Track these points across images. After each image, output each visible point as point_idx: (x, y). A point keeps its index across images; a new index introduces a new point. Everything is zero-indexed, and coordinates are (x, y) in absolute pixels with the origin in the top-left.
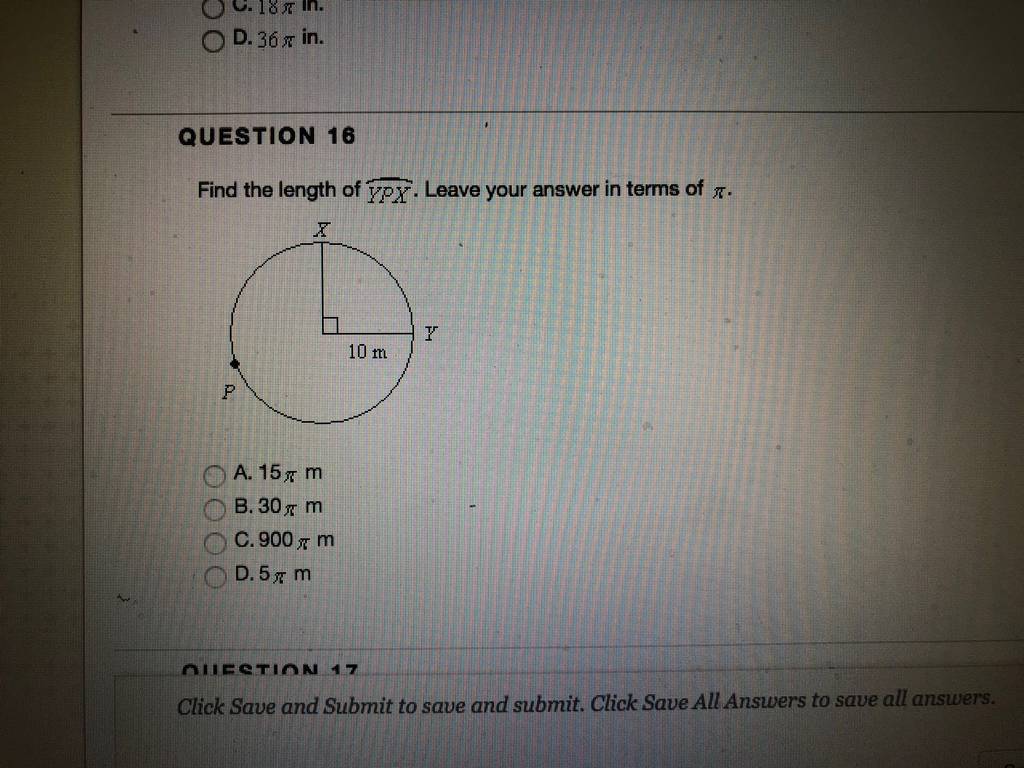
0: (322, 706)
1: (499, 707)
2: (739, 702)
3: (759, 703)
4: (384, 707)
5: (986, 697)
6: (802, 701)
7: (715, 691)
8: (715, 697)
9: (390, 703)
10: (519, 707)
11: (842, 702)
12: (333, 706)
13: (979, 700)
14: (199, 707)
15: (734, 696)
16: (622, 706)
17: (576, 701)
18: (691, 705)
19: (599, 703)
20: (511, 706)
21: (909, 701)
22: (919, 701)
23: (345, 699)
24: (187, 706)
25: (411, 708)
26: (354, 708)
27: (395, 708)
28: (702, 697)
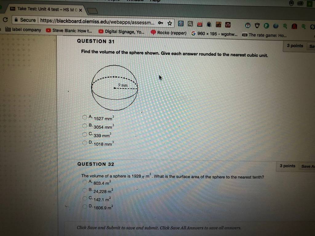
0: (106, 227)
1: (142, 228)
2: (190, 228)
3: (193, 228)
4: (118, 228)
5: (240, 228)
6: (203, 228)
7: (185, 226)
8: (185, 227)
9: (120, 227)
10: (146, 228)
11: (210, 228)
12: (108, 228)
13: (238, 228)
14: (81, 227)
16: (166, 228)
17: (157, 227)
18: (180, 228)
19: (162, 228)
20: (144, 228)
21: (224, 228)
22: (226, 228)
23: (110, 226)
24: (79, 228)
25: (124, 228)
26: (113, 228)
28: (182, 227)
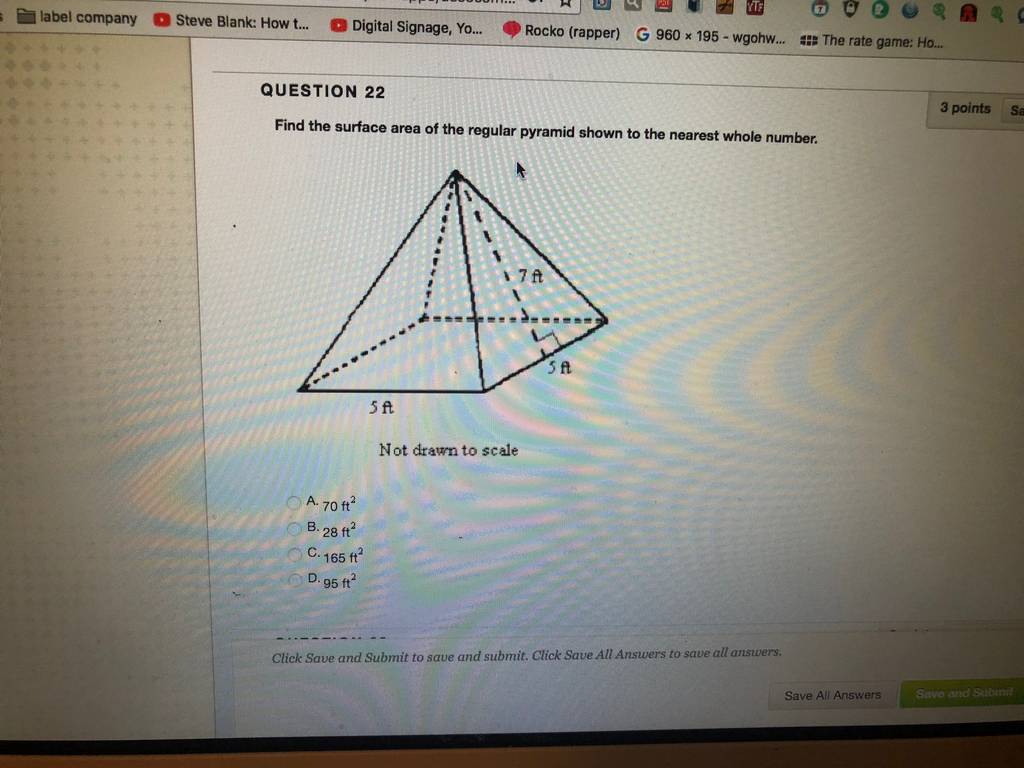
0: (364, 658)
1: (476, 658)
2: (624, 654)
3: (635, 655)
4: (403, 658)
5: (776, 652)
6: (663, 654)
7: (610, 649)
8: (610, 652)
9: (407, 656)
10: (488, 657)
11: (687, 655)
12: (371, 658)
13: (772, 653)
14: (286, 658)
15: (621, 651)
16: (552, 657)
17: (523, 654)
18: (594, 656)
19: (538, 656)
20: (483, 657)
21: (728, 654)
22: (735, 654)
23: (378, 654)
24: (277, 658)
25: (420, 658)
26: (384, 659)
27: (410, 658)
28: (602, 652)
